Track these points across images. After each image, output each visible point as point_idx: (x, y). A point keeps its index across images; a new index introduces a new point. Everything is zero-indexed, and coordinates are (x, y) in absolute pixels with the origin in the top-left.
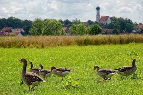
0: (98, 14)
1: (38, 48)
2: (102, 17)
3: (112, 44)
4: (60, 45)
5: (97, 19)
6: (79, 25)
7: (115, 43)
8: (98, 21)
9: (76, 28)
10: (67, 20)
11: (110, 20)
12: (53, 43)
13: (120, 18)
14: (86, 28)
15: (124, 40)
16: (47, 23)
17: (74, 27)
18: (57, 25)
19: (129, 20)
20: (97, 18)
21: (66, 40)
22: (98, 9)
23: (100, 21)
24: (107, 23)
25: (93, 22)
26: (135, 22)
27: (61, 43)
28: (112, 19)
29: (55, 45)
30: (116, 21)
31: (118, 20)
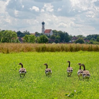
0: (43, 28)
1: (4, 53)
2: (46, 30)
3: (64, 51)
4: (22, 51)
5: (42, 32)
6: (30, 35)
7: (67, 50)
8: (43, 33)
9: (28, 37)
10: (19, 31)
11: (52, 32)
12: (16, 49)
13: (60, 31)
14: (36, 38)
15: (74, 48)
16: (5, 33)
17: (26, 37)
18: (13, 35)
19: (66, 33)
20: (42, 30)
21: (27, 47)
22: (43, 23)
23: (44, 33)
24: (50, 35)
25: (39, 33)
26: (71, 35)
27: (23, 49)
28: (54, 31)
29: (18, 51)
30: (56, 33)
31: (58, 33)
